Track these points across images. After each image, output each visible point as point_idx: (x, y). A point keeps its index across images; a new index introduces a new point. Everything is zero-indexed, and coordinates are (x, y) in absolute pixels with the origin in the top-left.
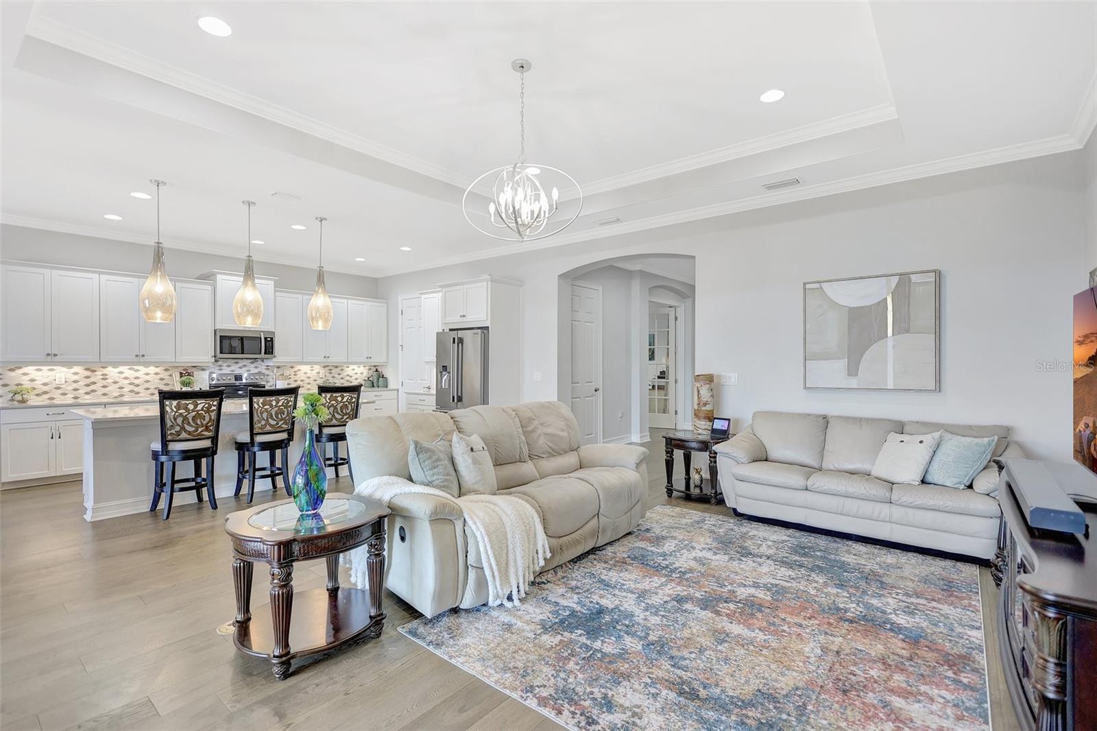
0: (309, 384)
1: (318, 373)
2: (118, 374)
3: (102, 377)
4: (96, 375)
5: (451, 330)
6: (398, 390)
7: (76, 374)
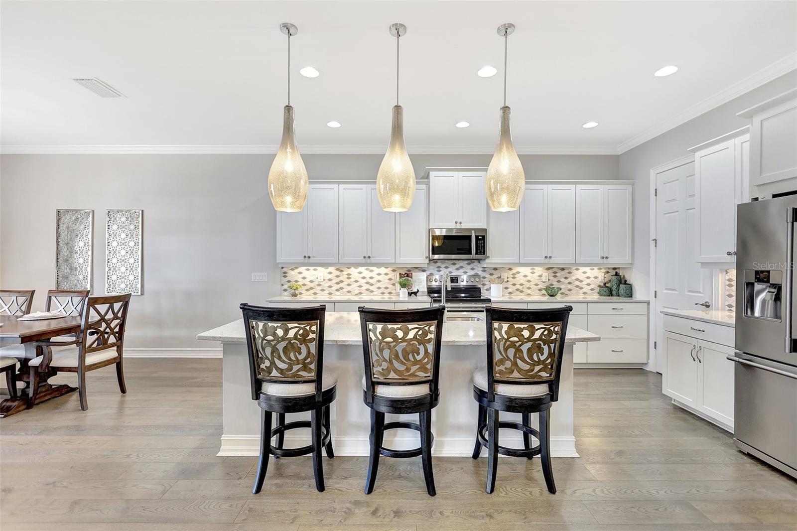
0: (529, 288)
1: (540, 276)
2: (358, 274)
3: (347, 276)
4: (343, 275)
5: (774, 196)
6: (648, 303)
7: (330, 273)
